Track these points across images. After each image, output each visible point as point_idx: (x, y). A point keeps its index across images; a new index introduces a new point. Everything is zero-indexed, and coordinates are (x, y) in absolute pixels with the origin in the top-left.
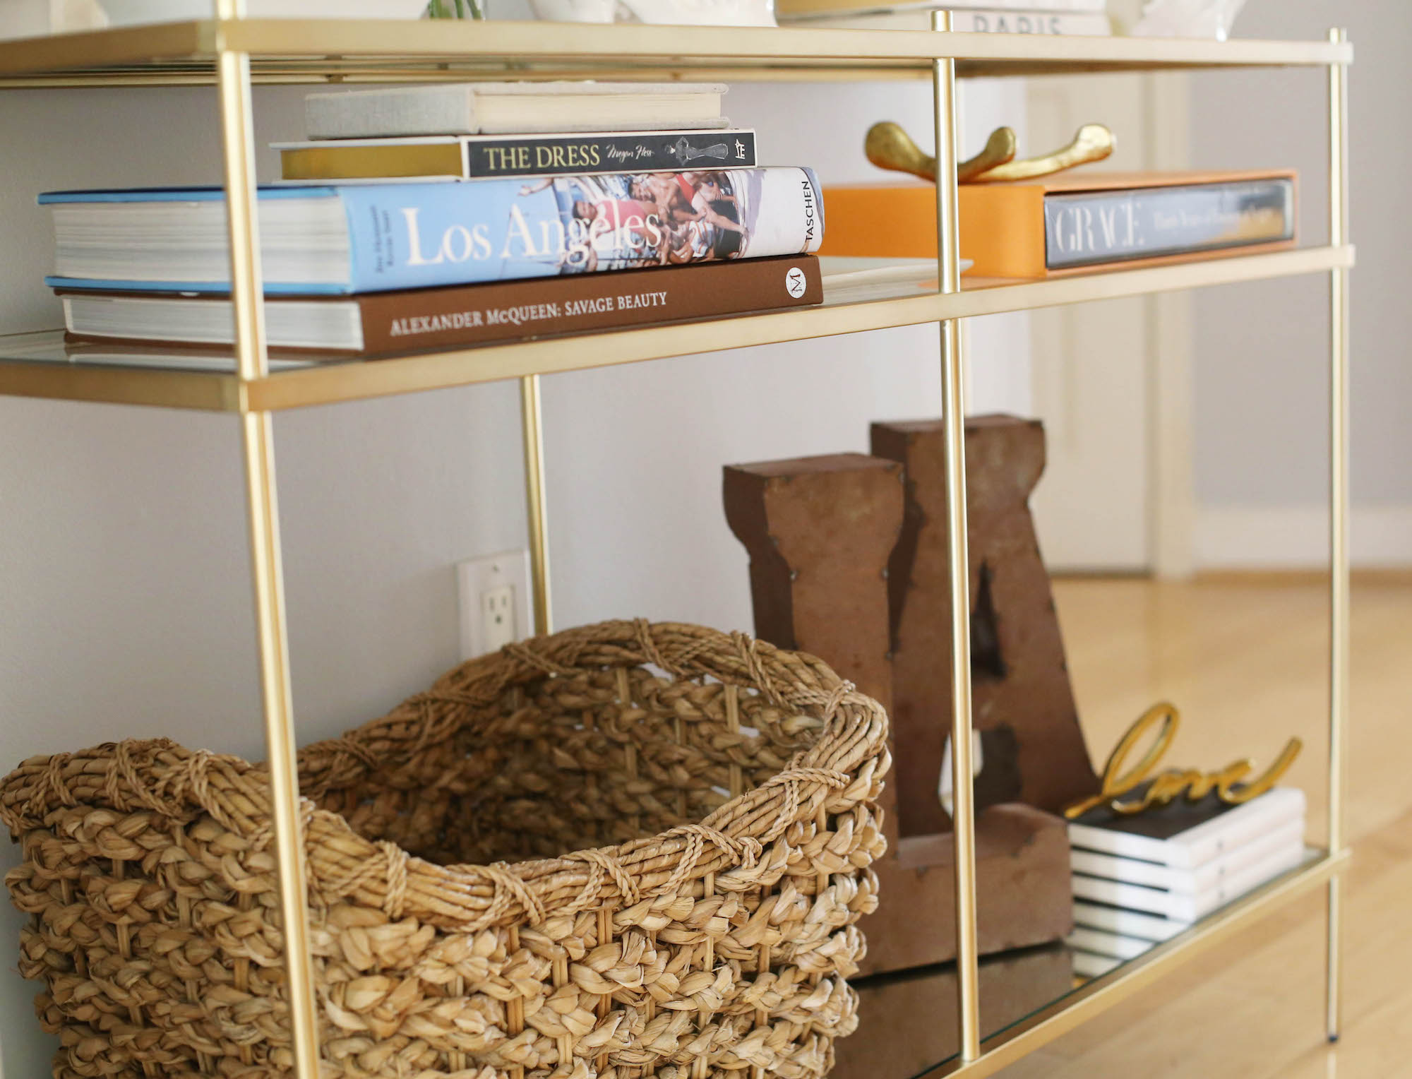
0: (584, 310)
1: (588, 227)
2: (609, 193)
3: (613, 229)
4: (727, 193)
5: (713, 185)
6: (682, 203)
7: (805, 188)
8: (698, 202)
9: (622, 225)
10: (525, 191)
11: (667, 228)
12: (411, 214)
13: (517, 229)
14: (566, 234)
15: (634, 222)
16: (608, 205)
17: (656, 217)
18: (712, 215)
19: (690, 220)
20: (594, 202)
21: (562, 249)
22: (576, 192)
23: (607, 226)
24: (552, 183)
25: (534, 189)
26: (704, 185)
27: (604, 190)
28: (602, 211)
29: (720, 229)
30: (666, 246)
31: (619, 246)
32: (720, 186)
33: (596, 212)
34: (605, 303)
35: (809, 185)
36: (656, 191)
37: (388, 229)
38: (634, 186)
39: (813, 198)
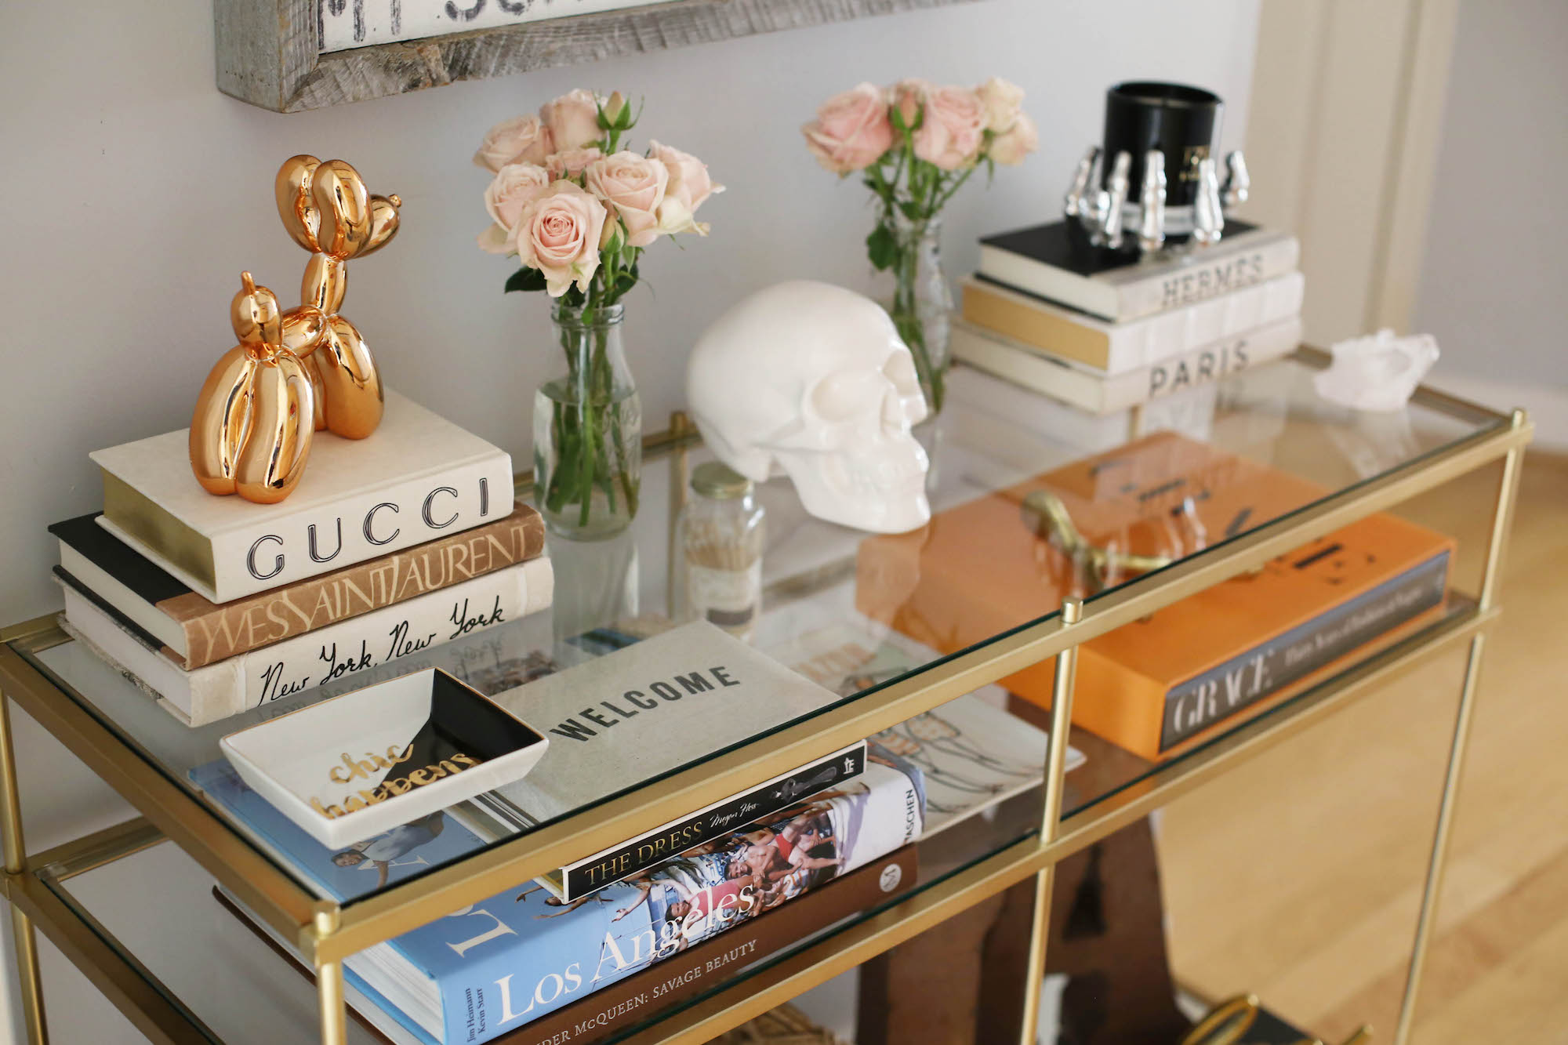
0: (672, 988)
1: (680, 923)
2: (704, 884)
3: (706, 914)
4: (826, 836)
5: (812, 833)
6: (780, 863)
7: (909, 797)
8: (794, 857)
9: (715, 908)
10: (619, 915)
11: (761, 892)
12: (504, 983)
13: (609, 952)
14: (658, 938)
15: (730, 899)
16: (703, 897)
17: (751, 887)
18: (809, 862)
19: (784, 876)
20: (688, 898)
21: (653, 950)
22: (671, 895)
23: (701, 914)
24: (648, 897)
25: (628, 910)
26: (804, 837)
27: (699, 882)
28: (696, 903)
29: (815, 871)
30: (759, 905)
31: (710, 925)
32: (820, 831)
33: (690, 906)
34: (693, 974)
35: (914, 793)
36: (752, 862)
37: (481, 1003)
38: (731, 866)
39: (916, 804)
